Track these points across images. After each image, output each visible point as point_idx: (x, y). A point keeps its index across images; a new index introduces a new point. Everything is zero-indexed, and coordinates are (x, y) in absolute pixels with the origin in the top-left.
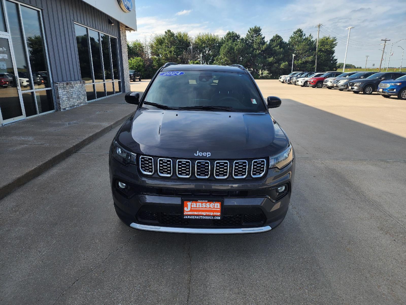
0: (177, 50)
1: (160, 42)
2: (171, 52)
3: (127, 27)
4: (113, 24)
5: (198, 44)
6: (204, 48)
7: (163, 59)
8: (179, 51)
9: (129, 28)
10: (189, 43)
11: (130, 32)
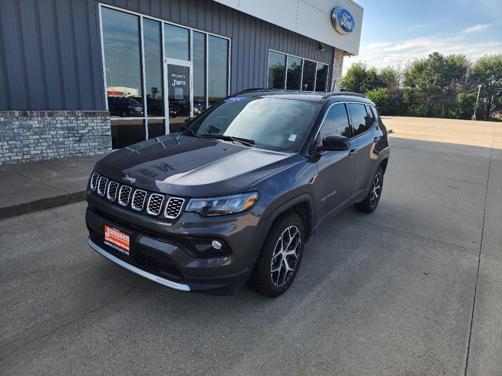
0: (442, 79)
1: (420, 68)
2: (432, 81)
3: (345, 52)
4: (323, 50)
5: (480, 70)
6: (489, 75)
7: (418, 91)
8: (445, 80)
9: (347, 52)
10: (465, 69)
11: (350, 57)
